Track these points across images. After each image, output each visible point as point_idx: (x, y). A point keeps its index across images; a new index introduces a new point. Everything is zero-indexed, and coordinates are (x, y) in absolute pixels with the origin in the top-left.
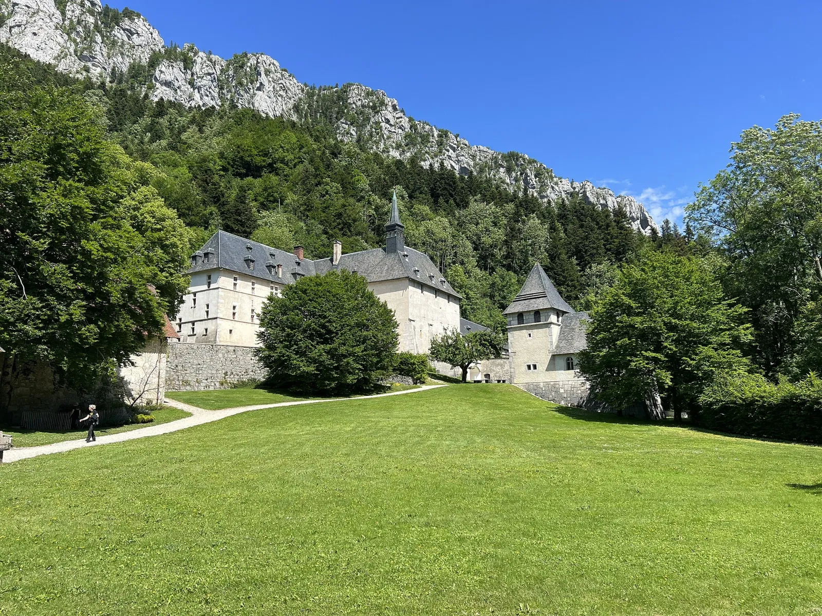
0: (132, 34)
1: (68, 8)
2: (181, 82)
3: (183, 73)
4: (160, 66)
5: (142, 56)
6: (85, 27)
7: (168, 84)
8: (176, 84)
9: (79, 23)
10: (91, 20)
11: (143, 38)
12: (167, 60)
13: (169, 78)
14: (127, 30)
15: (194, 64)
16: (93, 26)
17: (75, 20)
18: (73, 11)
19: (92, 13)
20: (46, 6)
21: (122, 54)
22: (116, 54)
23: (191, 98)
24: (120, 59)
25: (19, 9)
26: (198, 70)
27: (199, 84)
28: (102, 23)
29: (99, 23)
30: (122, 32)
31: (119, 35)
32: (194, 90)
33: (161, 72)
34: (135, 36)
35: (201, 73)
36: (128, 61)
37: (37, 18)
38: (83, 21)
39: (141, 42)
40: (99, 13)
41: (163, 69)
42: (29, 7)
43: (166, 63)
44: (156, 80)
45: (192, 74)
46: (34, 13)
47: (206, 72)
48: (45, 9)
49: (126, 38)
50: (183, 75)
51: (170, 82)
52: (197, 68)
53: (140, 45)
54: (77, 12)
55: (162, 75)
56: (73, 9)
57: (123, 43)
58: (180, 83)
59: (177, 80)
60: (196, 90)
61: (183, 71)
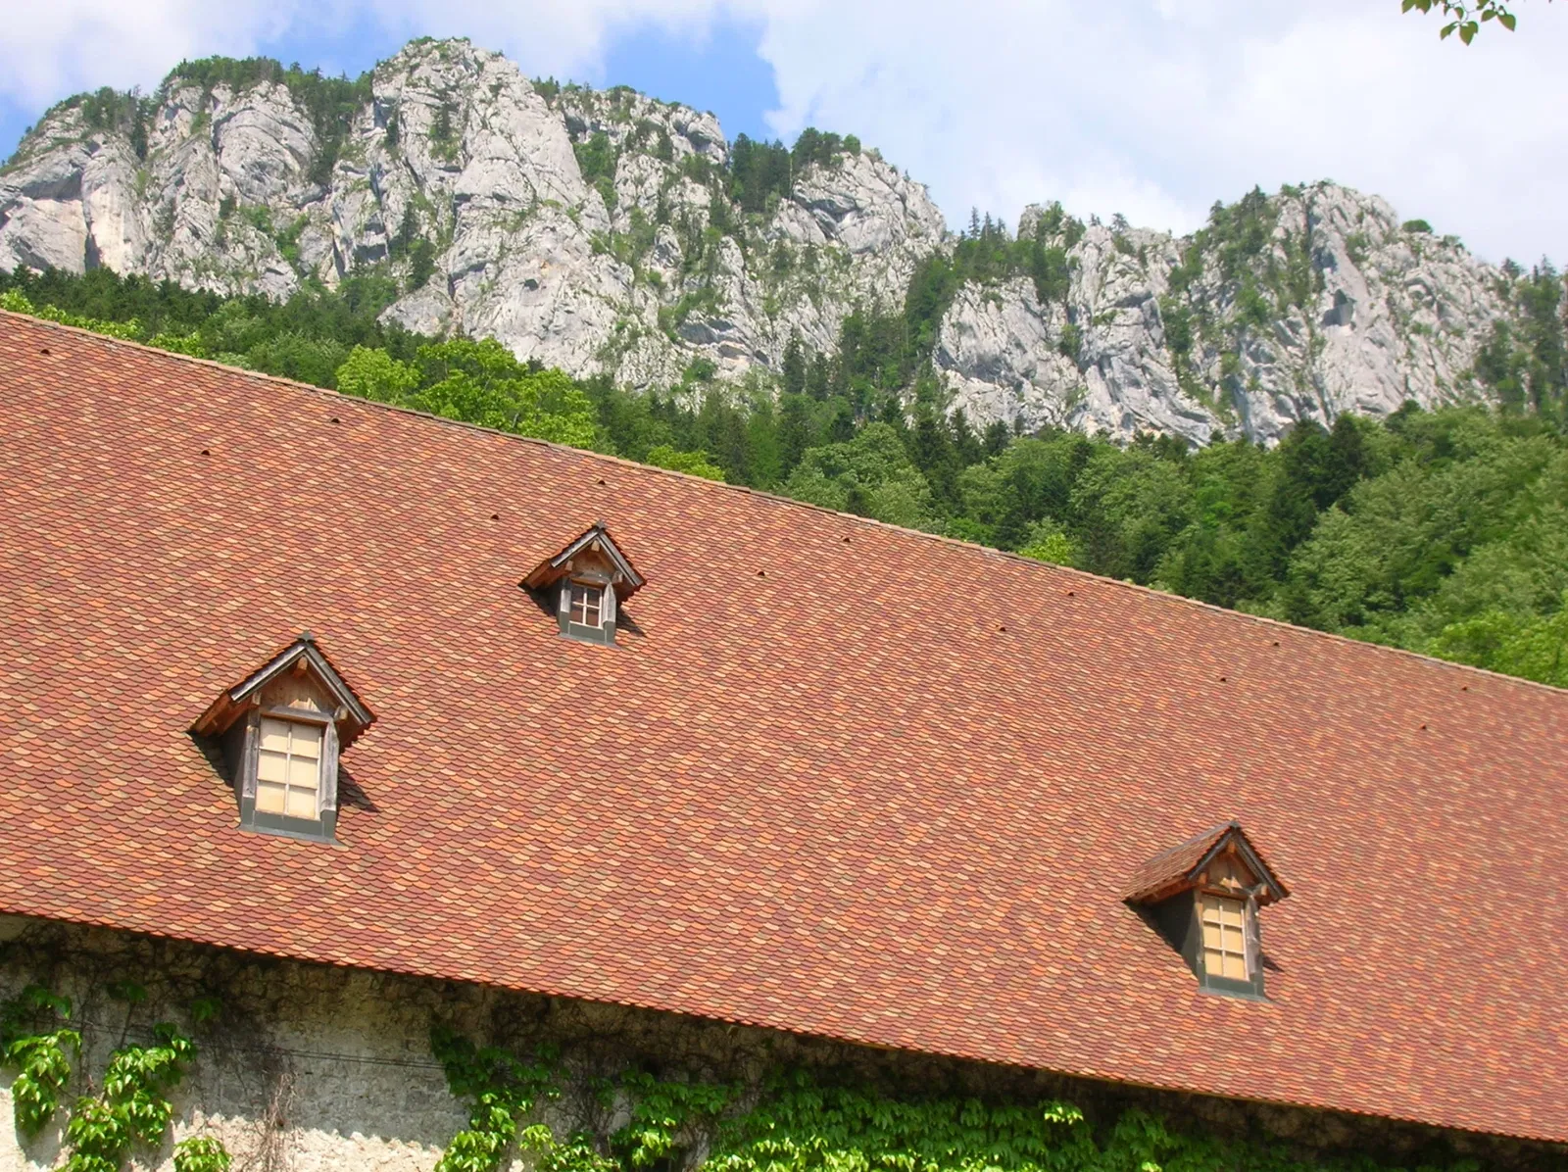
0: (838, 215)
1: (620, 174)
2: (1036, 352)
3: (1035, 315)
4: (956, 307)
5: (879, 286)
6: (682, 227)
7: (986, 368)
8: (1018, 362)
9: (663, 215)
10: (698, 196)
11: (877, 221)
12: (976, 279)
13: (992, 344)
14: (820, 204)
15: (1073, 275)
16: (706, 215)
17: (649, 210)
18: (640, 182)
19: (699, 172)
20: (556, 183)
21: (814, 292)
22: (796, 300)
23: (1074, 400)
24: (808, 311)
25: (474, 213)
26: (1090, 294)
27: (1101, 345)
28: (734, 201)
29: (726, 200)
30: (804, 214)
31: (795, 229)
32: (1082, 371)
33: (962, 328)
34: (848, 220)
35: (1102, 303)
36: (836, 312)
37: (533, 229)
38: (673, 206)
39: (871, 238)
40: (721, 169)
41: (968, 316)
42: (501, 198)
43: (972, 290)
44: (946, 361)
45: (1071, 314)
46: (523, 215)
47: (1122, 295)
48: (552, 195)
49: (818, 236)
50: (1036, 323)
51: (997, 360)
52: (1083, 290)
53: (869, 249)
54: (654, 181)
55: (967, 342)
56: (637, 172)
57: (811, 254)
58: (1030, 356)
59: (1019, 345)
60: (1092, 370)
61: (1036, 308)
